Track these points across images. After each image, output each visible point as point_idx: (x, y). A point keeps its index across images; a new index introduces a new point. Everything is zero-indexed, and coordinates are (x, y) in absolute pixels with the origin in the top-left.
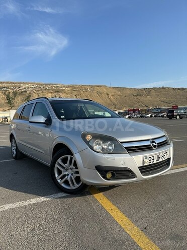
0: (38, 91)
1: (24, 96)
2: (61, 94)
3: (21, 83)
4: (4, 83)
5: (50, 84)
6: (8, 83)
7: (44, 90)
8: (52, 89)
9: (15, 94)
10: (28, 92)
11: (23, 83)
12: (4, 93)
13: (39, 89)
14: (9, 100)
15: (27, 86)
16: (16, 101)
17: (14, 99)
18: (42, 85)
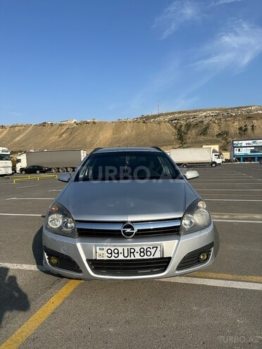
0: (220, 119)
1: (199, 129)
2: (255, 121)
3: (196, 111)
4: (175, 113)
5: (238, 108)
6: (180, 113)
7: (228, 117)
8: (241, 115)
9: (188, 126)
10: (205, 123)
11: (200, 111)
12: (175, 127)
13: (221, 117)
14: (180, 135)
15: (204, 114)
16: (189, 136)
17: (186, 133)
18: (226, 110)
